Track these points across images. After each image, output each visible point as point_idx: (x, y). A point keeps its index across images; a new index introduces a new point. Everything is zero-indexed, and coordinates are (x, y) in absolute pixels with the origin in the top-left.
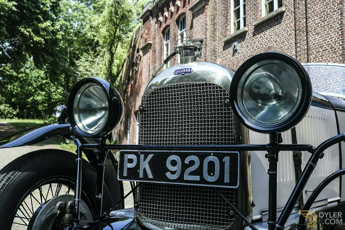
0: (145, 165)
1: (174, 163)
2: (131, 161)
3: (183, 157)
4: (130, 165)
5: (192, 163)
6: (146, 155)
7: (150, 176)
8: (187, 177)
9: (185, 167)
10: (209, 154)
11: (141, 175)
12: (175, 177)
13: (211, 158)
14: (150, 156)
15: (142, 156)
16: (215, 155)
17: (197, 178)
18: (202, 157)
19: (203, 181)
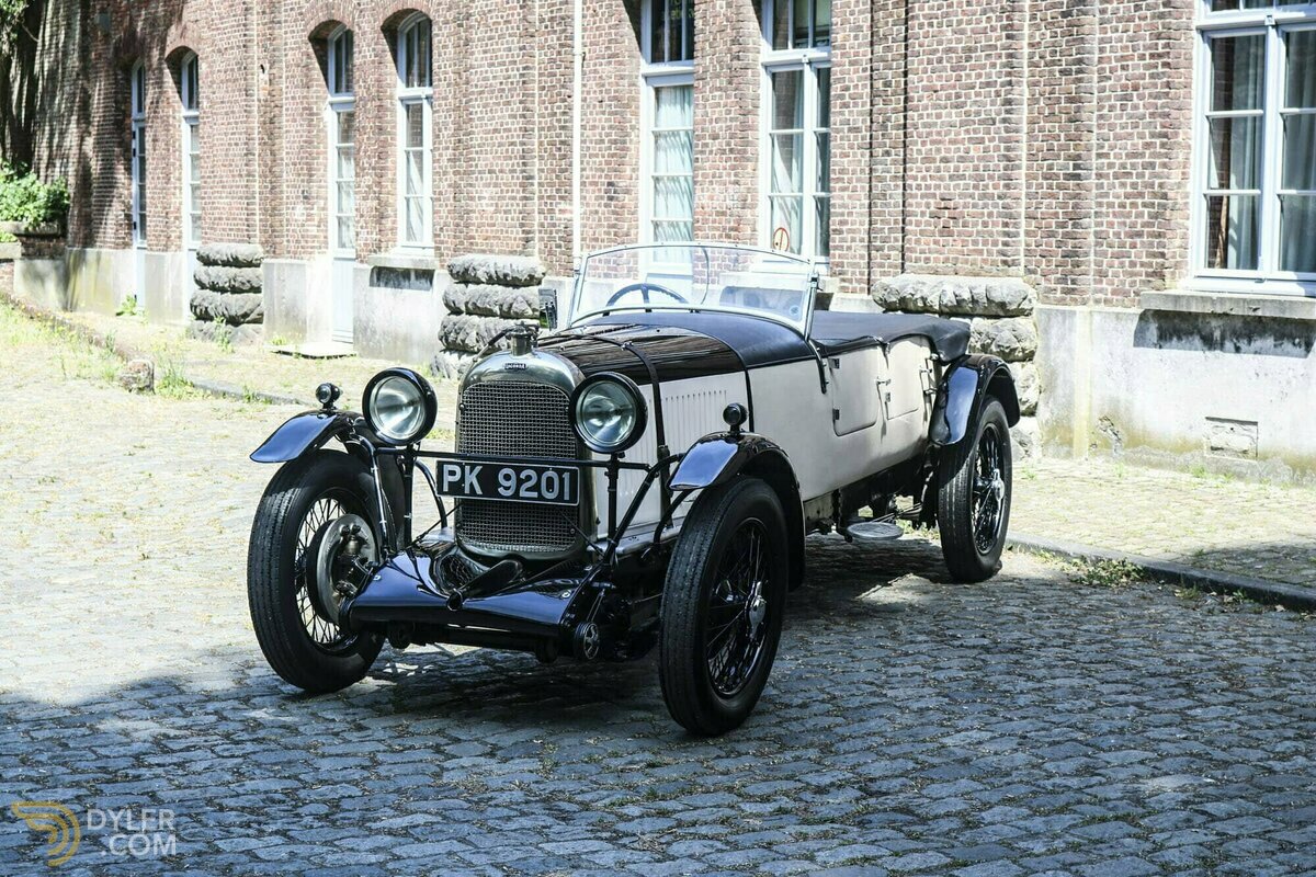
0: (471, 478)
1: (507, 477)
2: (452, 473)
3: (518, 470)
4: (451, 479)
5: (529, 478)
6: (473, 467)
7: (479, 492)
8: (523, 493)
9: (520, 482)
10: (548, 469)
11: (467, 491)
12: (509, 493)
13: (550, 473)
14: (478, 468)
15: (467, 468)
16: (553, 469)
17: (535, 495)
18: (540, 472)
19: (541, 497)
